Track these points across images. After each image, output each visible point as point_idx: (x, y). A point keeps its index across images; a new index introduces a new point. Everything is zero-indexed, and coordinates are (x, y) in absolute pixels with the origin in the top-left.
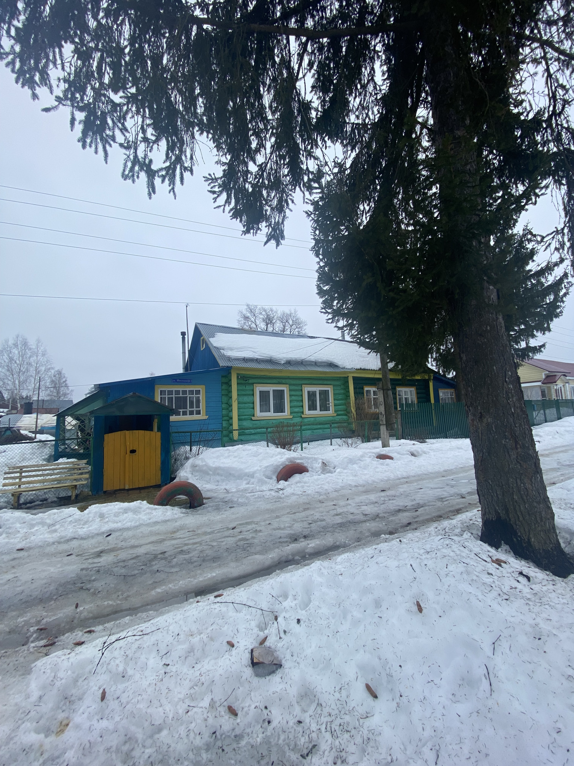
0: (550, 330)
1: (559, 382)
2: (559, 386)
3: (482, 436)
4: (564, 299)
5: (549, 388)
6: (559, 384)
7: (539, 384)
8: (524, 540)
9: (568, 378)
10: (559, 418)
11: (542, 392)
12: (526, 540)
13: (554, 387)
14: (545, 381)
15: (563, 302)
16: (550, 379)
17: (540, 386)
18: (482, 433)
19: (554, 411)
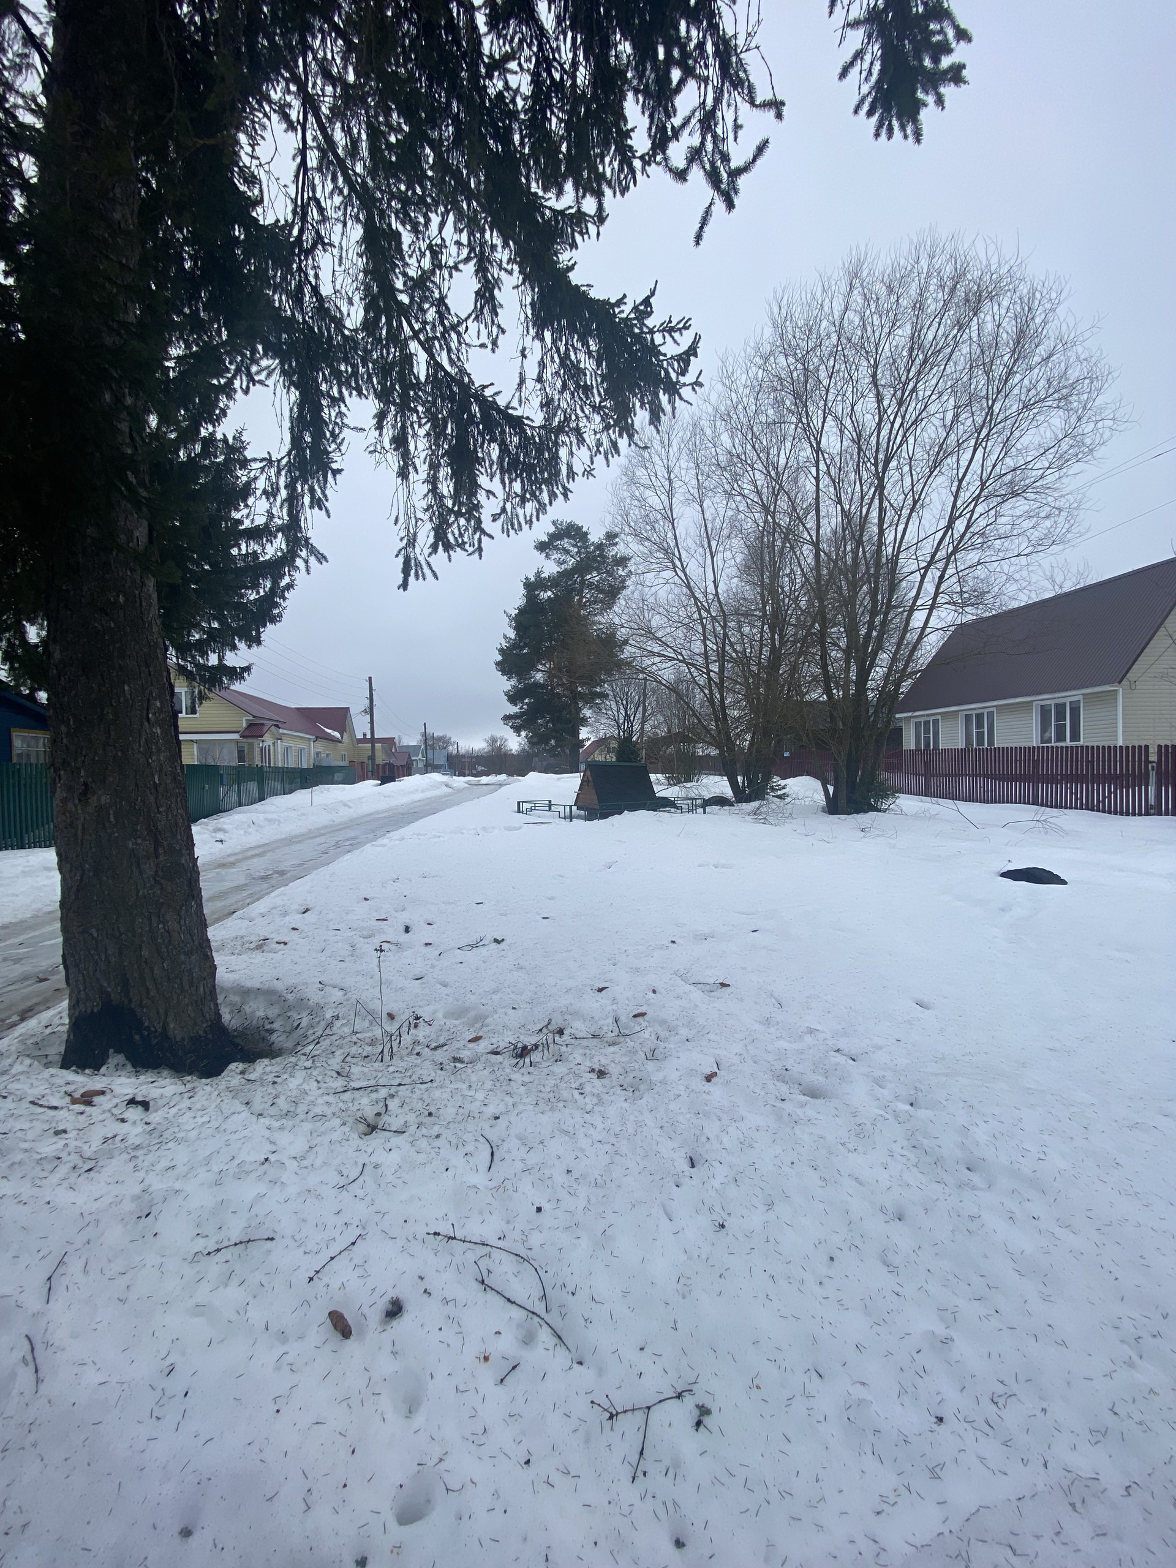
0: (259, 643)
1: (267, 737)
2: (266, 744)
3: (83, 833)
4: (286, 594)
5: (251, 745)
6: (268, 740)
7: (236, 736)
8: (156, 1031)
9: (281, 731)
10: (262, 799)
11: (239, 752)
12: (160, 1030)
13: (258, 744)
14: (247, 733)
15: (285, 599)
16: (254, 730)
17: (236, 741)
18: (83, 828)
19: (254, 785)
